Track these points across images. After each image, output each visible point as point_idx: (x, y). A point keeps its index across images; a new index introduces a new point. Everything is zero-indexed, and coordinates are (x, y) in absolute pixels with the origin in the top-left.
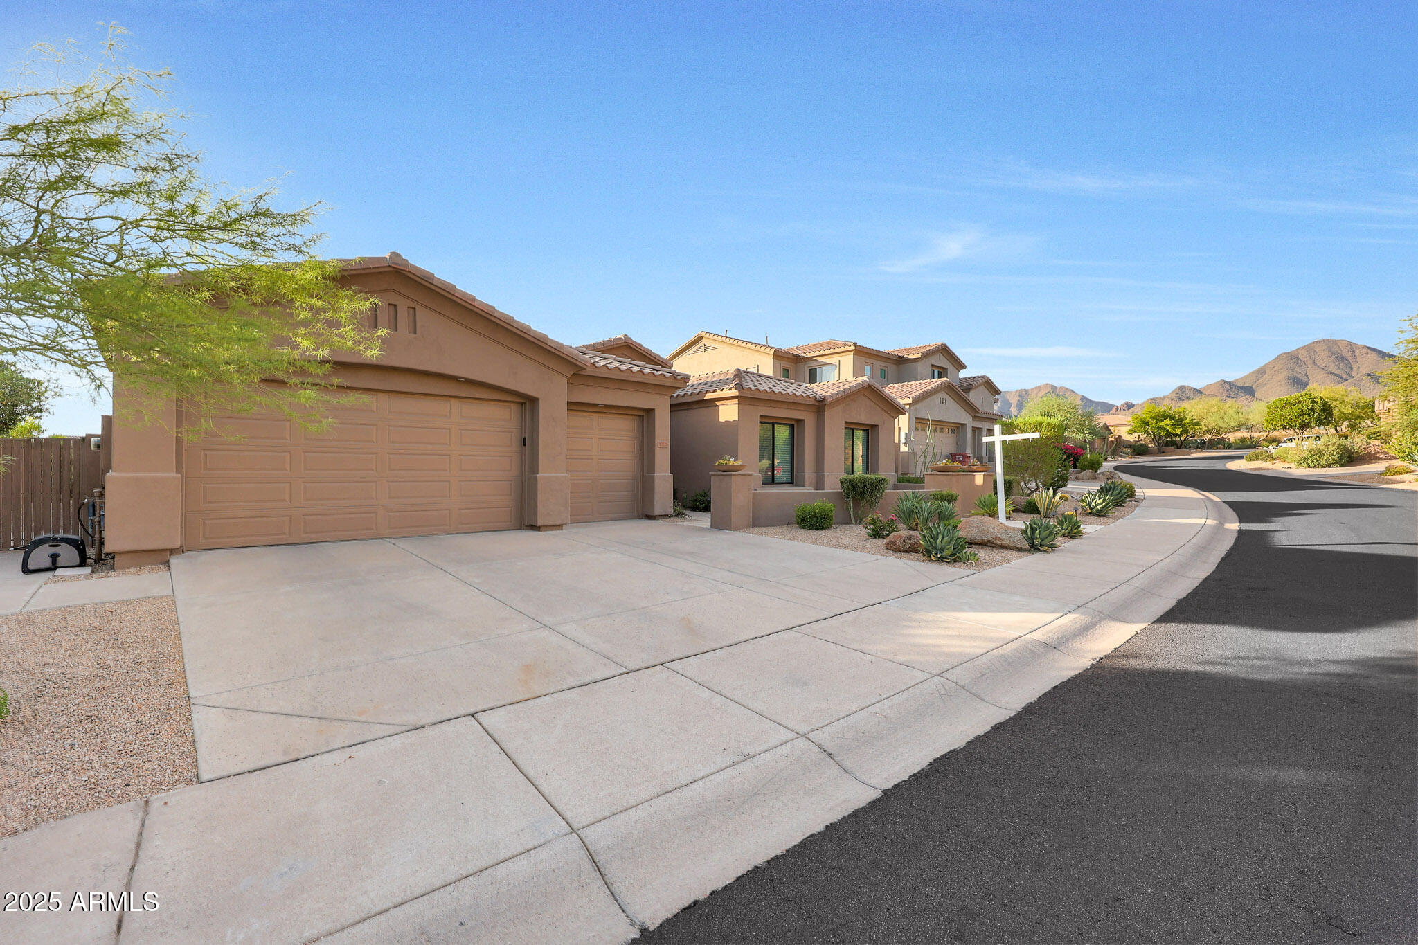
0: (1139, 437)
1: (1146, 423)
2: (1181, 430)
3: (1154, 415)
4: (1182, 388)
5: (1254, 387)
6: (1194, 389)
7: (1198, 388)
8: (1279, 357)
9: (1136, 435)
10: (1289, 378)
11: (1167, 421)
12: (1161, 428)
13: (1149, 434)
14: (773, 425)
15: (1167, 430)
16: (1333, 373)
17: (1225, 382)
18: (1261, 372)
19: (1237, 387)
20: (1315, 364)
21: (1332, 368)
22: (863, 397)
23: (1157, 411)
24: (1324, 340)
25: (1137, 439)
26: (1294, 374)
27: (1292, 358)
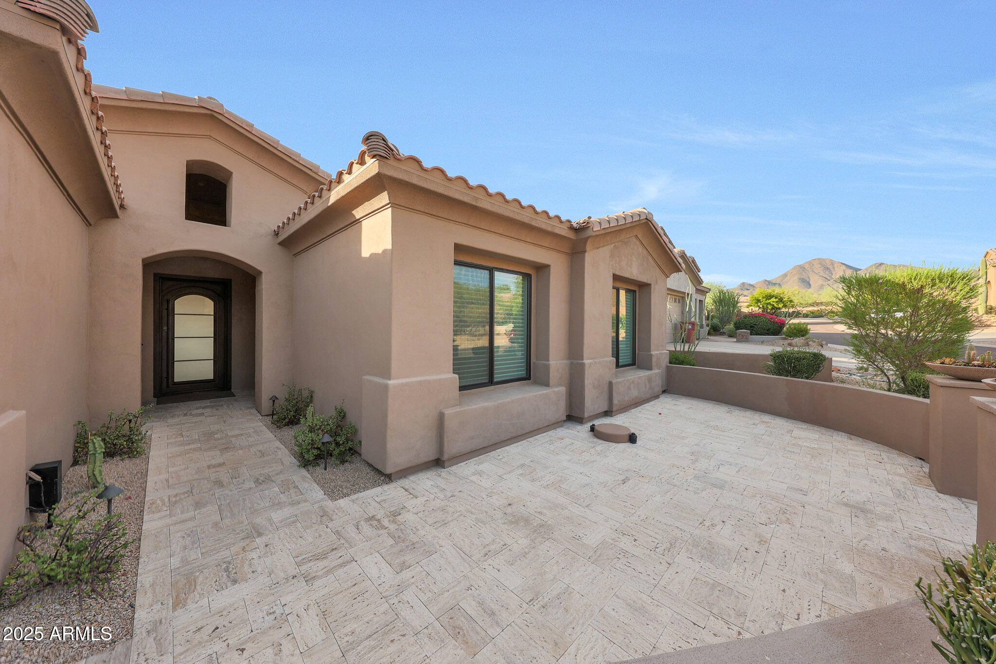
0: (752, 310)
1: (758, 301)
2: (782, 305)
3: (764, 295)
4: (743, 284)
5: (781, 283)
6: (750, 284)
7: (752, 284)
8: (795, 268)
9: (750, 308)
10: (800, 279)
11: (773, 299)
12: (769, 304)
13: (760, 308)
14: (491, 271)
15: (773, 305)
16: (823, 277)
17: (766, 280)
18: (785, 275)
19: (772, 283)
20: (813, 271)
21: (822, 273)
22: (634, 240)
23: (766, 292)
24: (818, 259)
25: (750, 311)
26: (802, 277)
27: (802, 268)
